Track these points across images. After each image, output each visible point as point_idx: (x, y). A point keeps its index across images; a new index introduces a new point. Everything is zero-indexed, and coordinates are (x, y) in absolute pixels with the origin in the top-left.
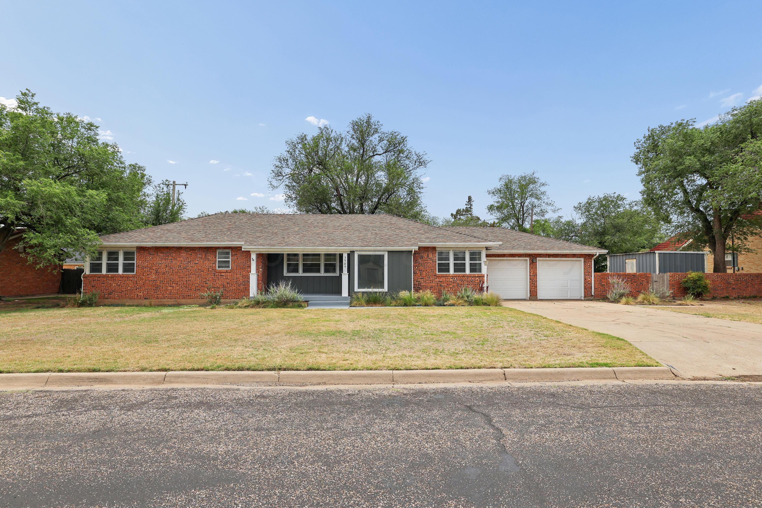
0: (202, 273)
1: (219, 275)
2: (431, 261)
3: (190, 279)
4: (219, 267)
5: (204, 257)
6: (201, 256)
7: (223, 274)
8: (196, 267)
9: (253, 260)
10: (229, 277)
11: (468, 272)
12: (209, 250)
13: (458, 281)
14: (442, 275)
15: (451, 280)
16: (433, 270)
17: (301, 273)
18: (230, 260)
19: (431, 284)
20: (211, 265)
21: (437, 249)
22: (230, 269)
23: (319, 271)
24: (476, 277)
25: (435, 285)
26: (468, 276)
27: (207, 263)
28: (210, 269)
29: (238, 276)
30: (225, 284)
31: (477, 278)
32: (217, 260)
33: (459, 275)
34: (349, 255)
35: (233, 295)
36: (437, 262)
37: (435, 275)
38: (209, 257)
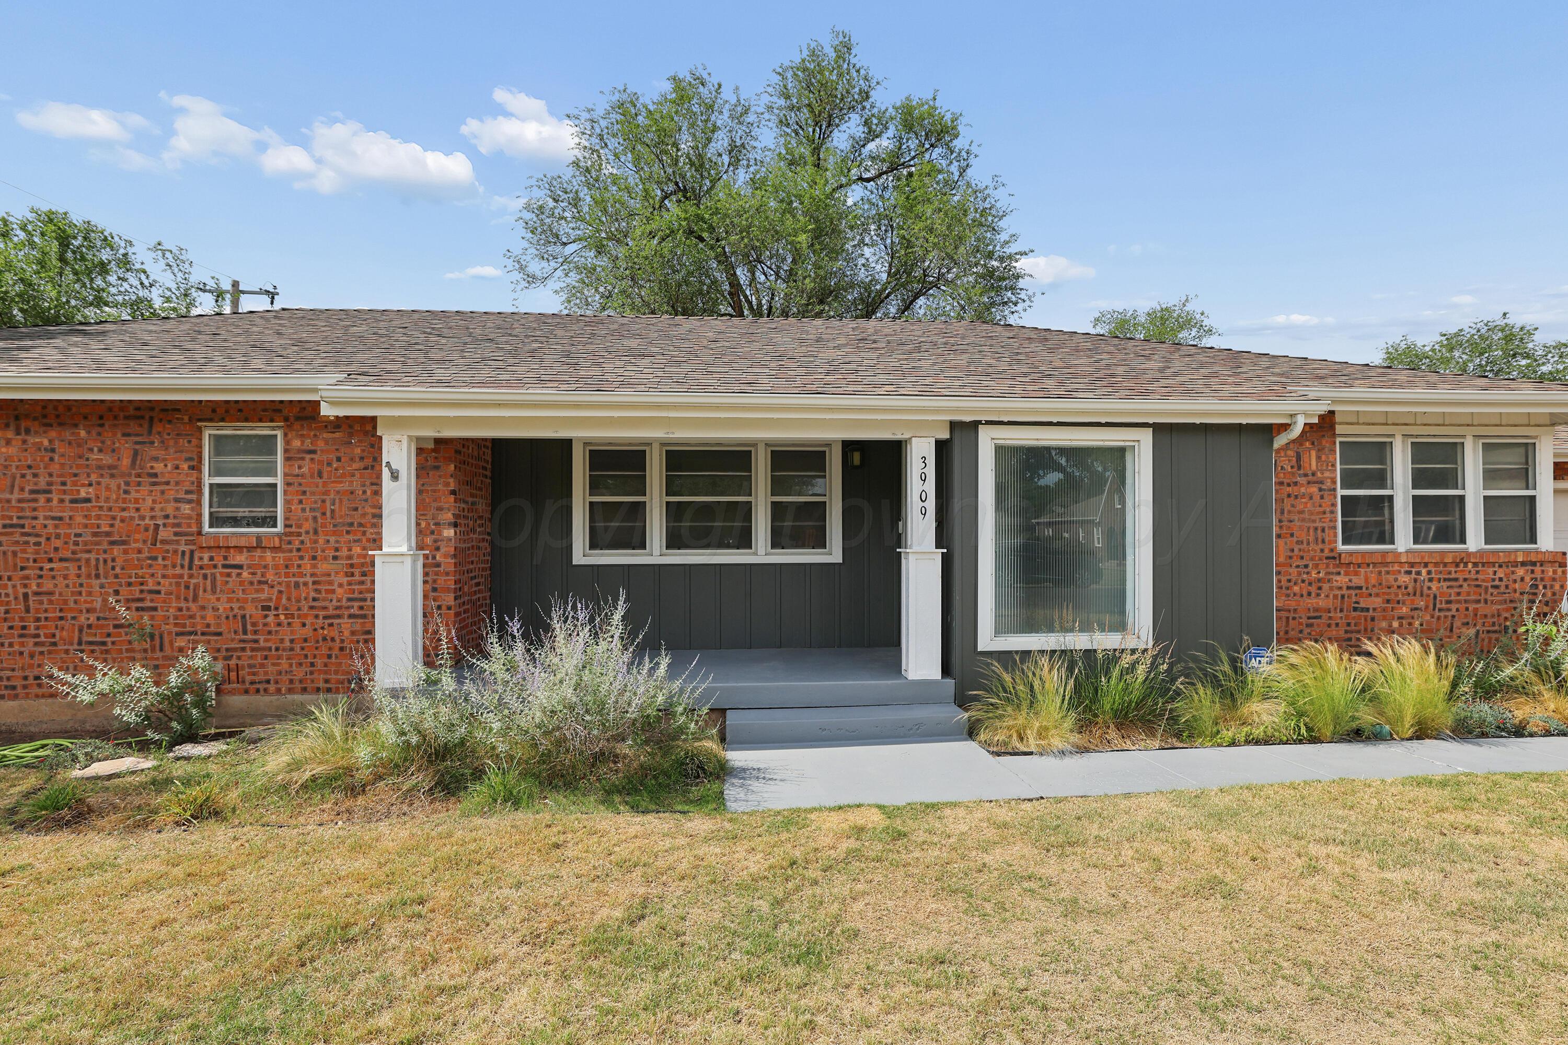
0: (117, 551)
1: (219, 561)
2: (1314, 489)
3: (48, 585)
4: (216, 521)
5: (126, 461)
6: (107, 459)
7: (240, 559)
8: (79, 519)
9: (395, 476)
10: (270, 577)
11: (1475, 540)
12: (157, 427)
13: (1434, 586)
14: (1364, 554)
15: (1404, 579)
16: (1321, 535)
17: (656, 552)
18: (279, 481)
19: (1312, 602)
20: (170, 509)
21: (1339, 429)
22: (280, 528)
23: (744, 541)
24: (1515, 564)
25: (1330, 603)
26: (1481, 561)
27: (145, 496)
28: (163, 534)
29: (323, 567)
30: (251, 610)
31: (1520, 572)
32: (207, 480)
33: (1443, 553)
34: (942, 448)
35: (299, 673)
36: (1341, 492)
37: (1335, 557)
38: (159, 467)
